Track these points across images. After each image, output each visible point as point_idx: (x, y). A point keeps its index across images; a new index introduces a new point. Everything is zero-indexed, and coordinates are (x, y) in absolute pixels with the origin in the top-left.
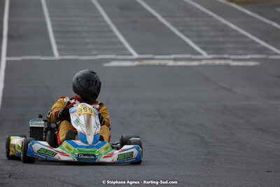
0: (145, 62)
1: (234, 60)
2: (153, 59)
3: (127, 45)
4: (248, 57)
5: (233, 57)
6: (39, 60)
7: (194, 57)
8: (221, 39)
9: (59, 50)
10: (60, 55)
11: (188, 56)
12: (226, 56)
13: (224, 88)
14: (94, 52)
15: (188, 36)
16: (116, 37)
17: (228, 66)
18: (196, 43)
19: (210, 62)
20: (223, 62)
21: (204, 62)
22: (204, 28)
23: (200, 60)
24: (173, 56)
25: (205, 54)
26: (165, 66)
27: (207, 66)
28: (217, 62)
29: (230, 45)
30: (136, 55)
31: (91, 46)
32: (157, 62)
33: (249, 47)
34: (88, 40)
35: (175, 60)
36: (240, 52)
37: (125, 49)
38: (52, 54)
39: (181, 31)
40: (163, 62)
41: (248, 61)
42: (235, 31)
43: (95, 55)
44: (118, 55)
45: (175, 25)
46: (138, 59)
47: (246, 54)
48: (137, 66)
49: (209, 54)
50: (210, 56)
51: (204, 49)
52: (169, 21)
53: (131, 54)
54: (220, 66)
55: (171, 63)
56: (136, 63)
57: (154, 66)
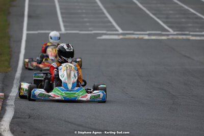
0: (128, 36)
1: (193, 35)
2: (133, 34)
3: (114, 24)
5: (192, 33)
7: (163, 33)
8: (183, 20)
9: (65, 26)
10: (66, 30)
11: (159, 32)
12: (187, 33)
13: (185, 56)
14: (90, 29)
15: (158, 18)
16: (106, 17)
17: (188, 40)
18: (164, 22)
19: (175, 37)
20: (184, 37)
21: (170, 37)
22: (171, 12)
23: (168, 35)
24: (148, 32)
25: (171, 31)
26: (142, 39)
27: (173, 39)
28: (180, 37)
29: (190, 25)
30: (121, 31)
31: (88, 24)
32: (136, 37)
34: (86, 20)
35: (149, 35)
36: (197, 29)
37: (113, 26)
38: (60, 30)
39: (154, 14)
40: (141, 36)
43: (91, 31)
44: (107, 31)
45: (149, 9)
46: (122, 34)
47: (202, 32)
48: (121, 39)
49: (174, 31)
50: (175, 33)
51: (169, 27)
52: (145, 7)
53: (117, 30)
54: (183, 39)
55: (146, 37)
56: (121, 37)
57: (134, 39)
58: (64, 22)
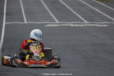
0: (62, 25)
1: (98, 24)
2: (65, 23)
4: (104, 23)
6: (18, 24)
7: (82, 23)
8: (93, 16)
9: (27, 20)
10: (27, 22)
12: (95, 22)
14: (41, 21)
15: (79, 14)
16: (50, 14)
17: (95, 27)
18: (82, 17)
19: (88, 25)
20: (93, 25)
21: (86, 25)
22: (86, 11)
23: (84, 24)
24: (73, 22)
25: (86, 22)
26: (70, 26)
27: (87, 26)
28: (91, 25)
29: (96, 18)
30: (58, 22)
31: (40, 18)
32: (66, 25)
33: (104, 19)
35: (74, 24)
36: (100, 21)
37: (54, 19)
38: (24, 21)
39: (76, 12)
40: (69, 25)
41: (104, 24)
42: (98, 12)
43: (41, 22)
44: (50, 22)
45: (74, 10)
46: (59, 24)
47: (103, 22)
48: (58, 26)
49: (88, 21)
50: (88, 23)
51: (85, 19)
52: (71, 8)
53: (56, 22)
54: (92, 26)
55: (72, 25)
56: (58, 25)
57: (65, 26)
58: (26, 17)
